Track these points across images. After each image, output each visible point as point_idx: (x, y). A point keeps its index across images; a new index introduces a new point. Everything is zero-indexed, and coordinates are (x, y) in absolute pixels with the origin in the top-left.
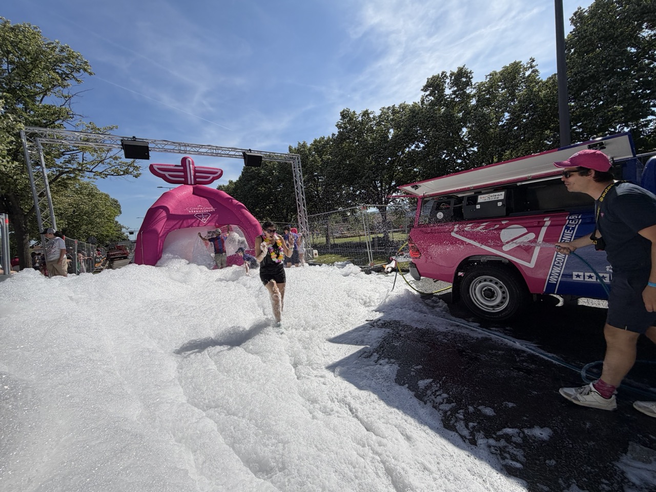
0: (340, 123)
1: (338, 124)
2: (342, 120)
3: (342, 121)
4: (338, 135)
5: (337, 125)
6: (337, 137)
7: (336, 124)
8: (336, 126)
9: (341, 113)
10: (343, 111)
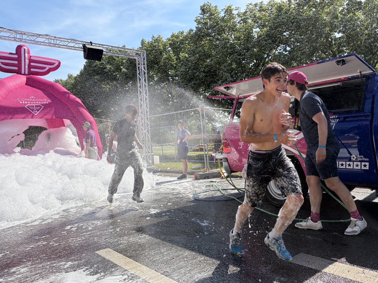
0: (199, 18)
3: (202, 16)
4: (196, 31)
7: (195, 19)
9: (201, 7)
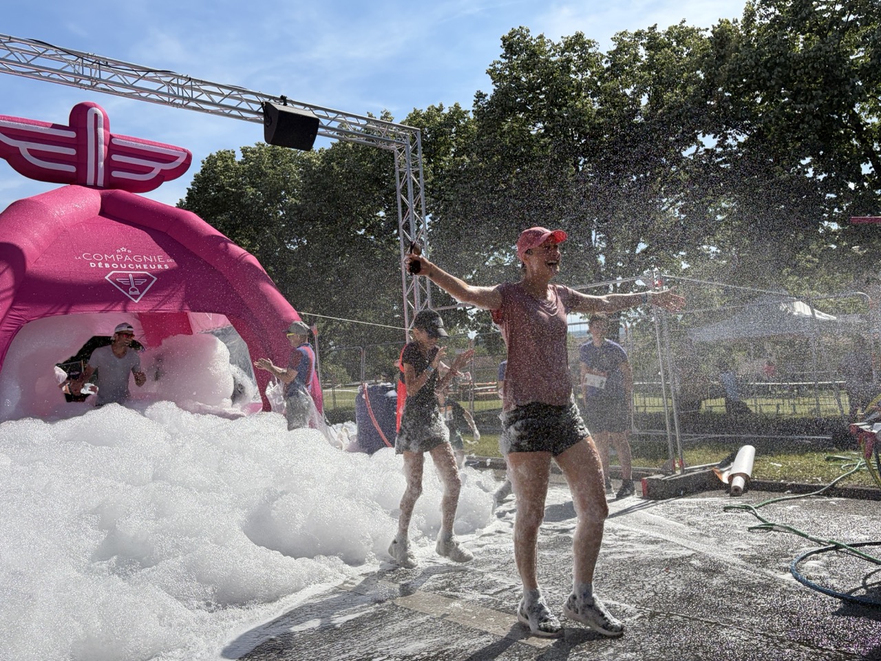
0: (499, 66)
1: (495, 69)
2: (505, 58)
4: (492, 97)
5: (492, 71)
6: (489, 103)
7: (489, 68)
8: (490, 72)
9: (504, 39)
10: (512, 35)
